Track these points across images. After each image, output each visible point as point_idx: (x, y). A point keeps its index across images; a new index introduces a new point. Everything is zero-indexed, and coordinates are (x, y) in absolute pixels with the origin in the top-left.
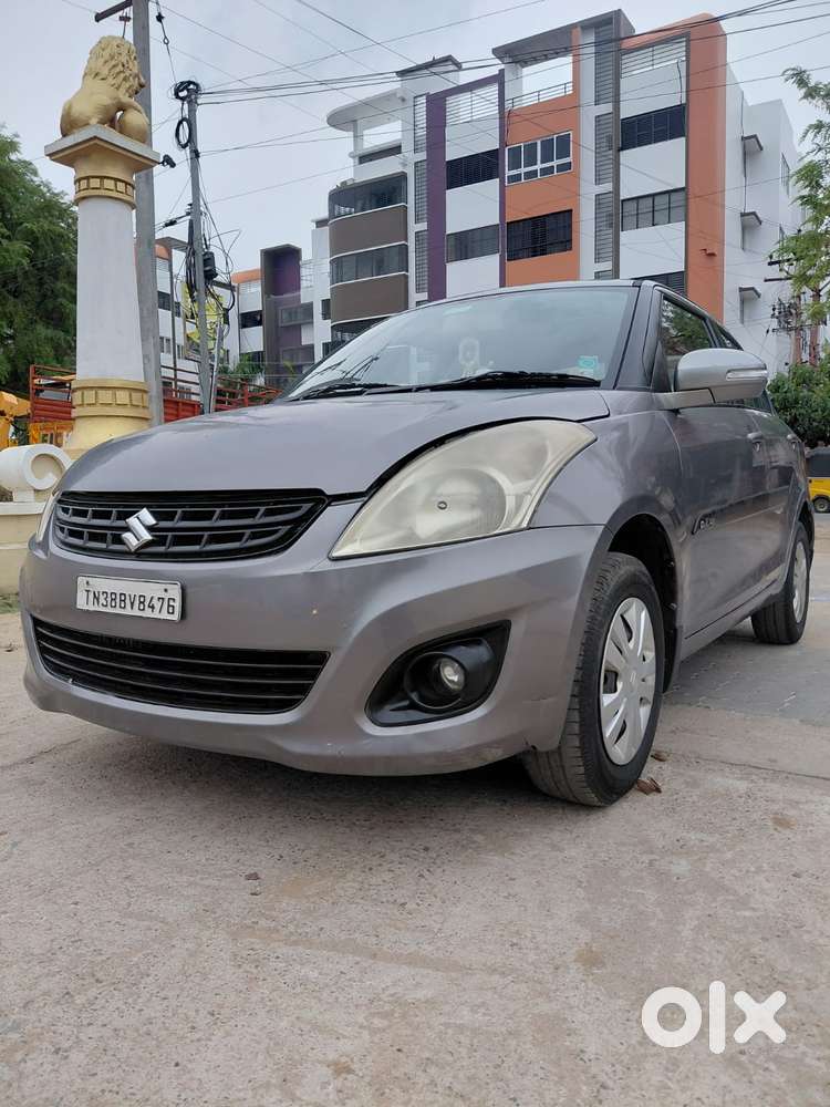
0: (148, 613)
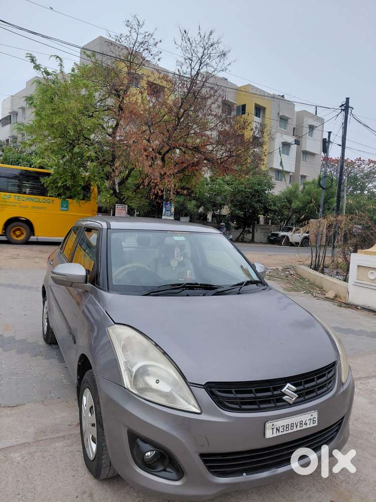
0: (304, 427)
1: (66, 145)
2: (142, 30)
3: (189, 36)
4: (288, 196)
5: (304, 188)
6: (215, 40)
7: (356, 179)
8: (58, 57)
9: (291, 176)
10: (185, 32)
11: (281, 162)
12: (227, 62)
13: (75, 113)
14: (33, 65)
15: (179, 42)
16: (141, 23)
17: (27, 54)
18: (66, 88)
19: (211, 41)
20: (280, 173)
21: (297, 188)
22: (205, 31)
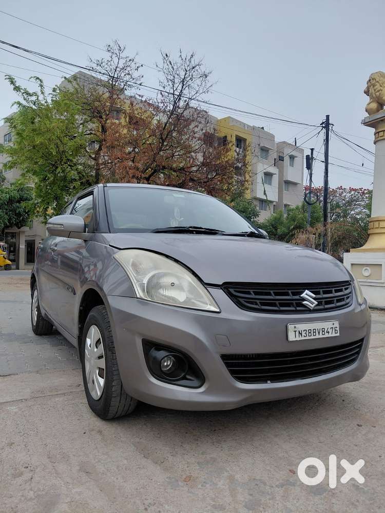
0: (327, 335)
1: (48, 167)
2: (123, 55)
3: (170, 59)
4: (273, 223)
5: (289, 215)
6: (197, 63)
7: (338, 206)
8: (38, 78)
9: (274, 205)
10: (167, 55)
11: (265, 191)
12: (208, 85)
13: (58, 132)
14: (12, 87)
15: (161, 65)
16: (122, 48)
17: (6, 76)
18: (48, 109)
19: (193, 64)
20: (264, 203)
21: (281, 216)
22: (186, 54)
